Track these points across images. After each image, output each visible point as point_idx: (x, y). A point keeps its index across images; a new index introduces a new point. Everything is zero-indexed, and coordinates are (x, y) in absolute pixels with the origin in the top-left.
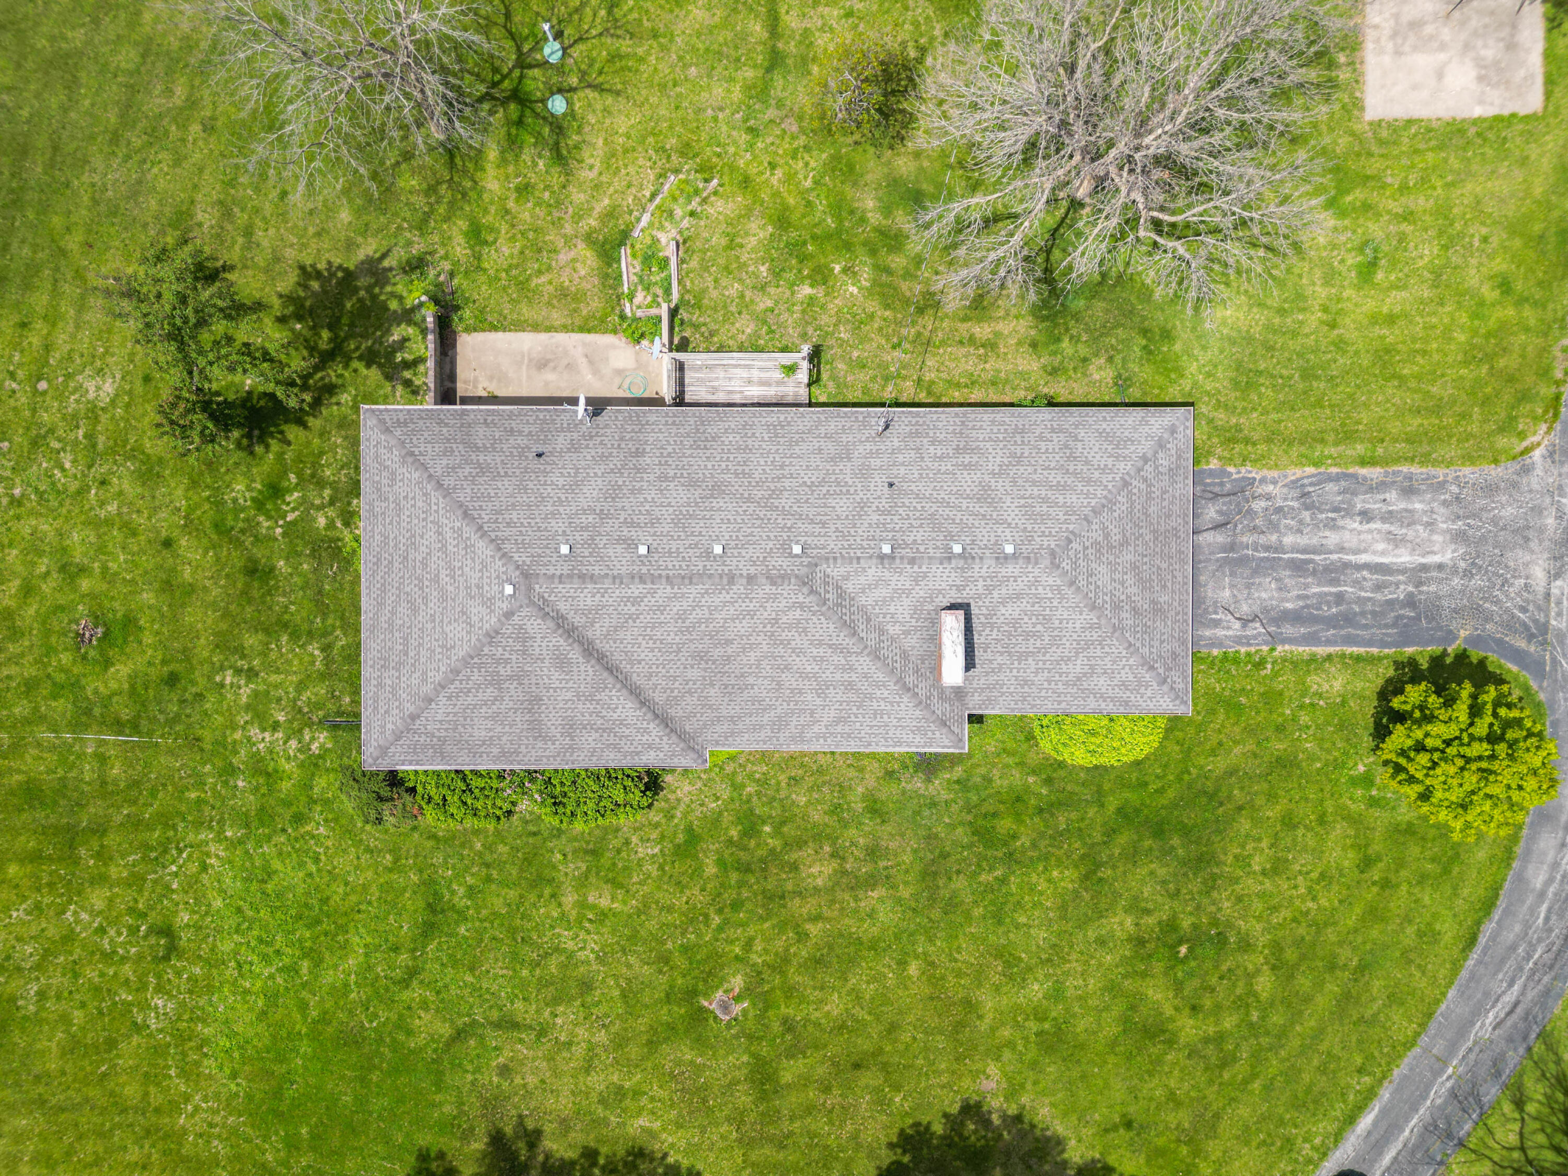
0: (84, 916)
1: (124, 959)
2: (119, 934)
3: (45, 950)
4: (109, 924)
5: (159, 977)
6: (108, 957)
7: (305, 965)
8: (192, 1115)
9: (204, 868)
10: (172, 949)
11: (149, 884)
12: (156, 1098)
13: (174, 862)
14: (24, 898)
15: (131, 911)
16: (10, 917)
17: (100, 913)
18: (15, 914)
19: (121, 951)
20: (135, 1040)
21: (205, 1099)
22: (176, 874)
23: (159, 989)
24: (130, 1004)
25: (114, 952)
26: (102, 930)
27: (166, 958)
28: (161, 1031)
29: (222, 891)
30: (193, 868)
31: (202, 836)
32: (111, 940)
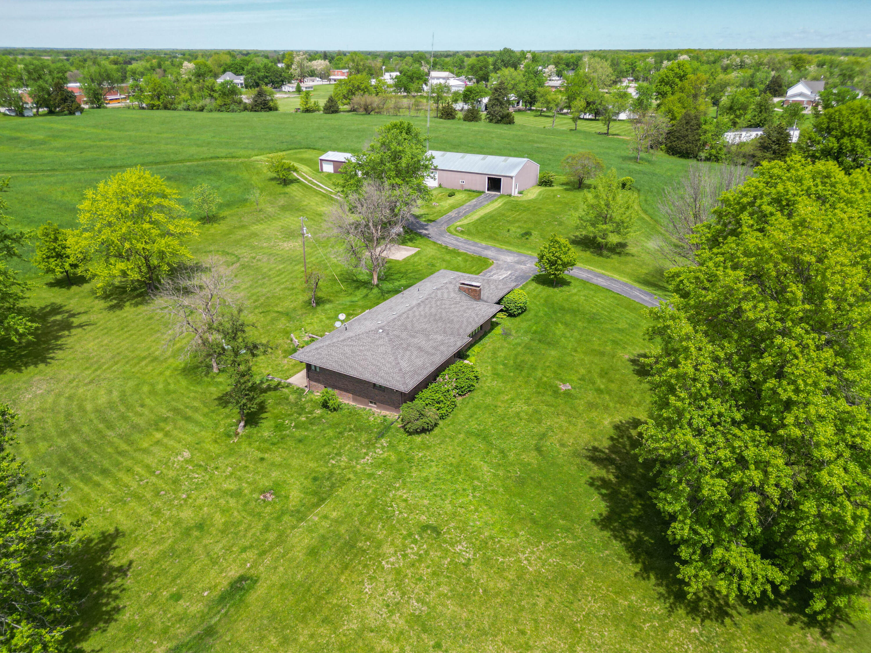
0: (392, 559)
1: (427, 552)
2: (413, 548)
3: (397, 585)
4: (404, 551)
5: (445, 542)
6: (421, 558)
7: (476, 483)
8: (530, 563)
9: (406, 501)
10: (436, 530)
11: (398, 526)
12: (511, 575)
13: (394, 511)
14: (362, 582)
15: (405, 538)
16: (367, 593)
17: (396, 552)
18: (367, 590)
19: (422, 552)
20: (473, 568)
21: (524, 553)
22: (401, 513)
23: (452, 545)
24: (452, 561)
25: (420, 556)
26: (405, 556)
27: (439, 533)
28: (475, 554)
29: (422, 498)
30: (403, 504)
31: (391, 495)
32: (413, 554)
